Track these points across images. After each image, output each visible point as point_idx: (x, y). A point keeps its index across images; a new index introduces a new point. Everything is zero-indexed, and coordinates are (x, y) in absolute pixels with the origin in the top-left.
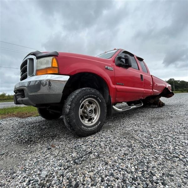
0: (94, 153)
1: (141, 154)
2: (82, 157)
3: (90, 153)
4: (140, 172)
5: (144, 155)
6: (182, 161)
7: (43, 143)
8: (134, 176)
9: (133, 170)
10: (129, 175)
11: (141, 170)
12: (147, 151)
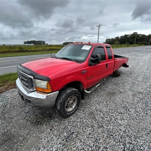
0: (75, 133)
1: (97, 133)
2: (69, 137)
3: (73, 133)
4: (95, 147)
5: (98, 133)
6: (114, 138)
7: (46, 124)
8: (92, 150)
9: (92, 145)
10: (90, 149)
11: (95, 145)
12: (100, 130)
